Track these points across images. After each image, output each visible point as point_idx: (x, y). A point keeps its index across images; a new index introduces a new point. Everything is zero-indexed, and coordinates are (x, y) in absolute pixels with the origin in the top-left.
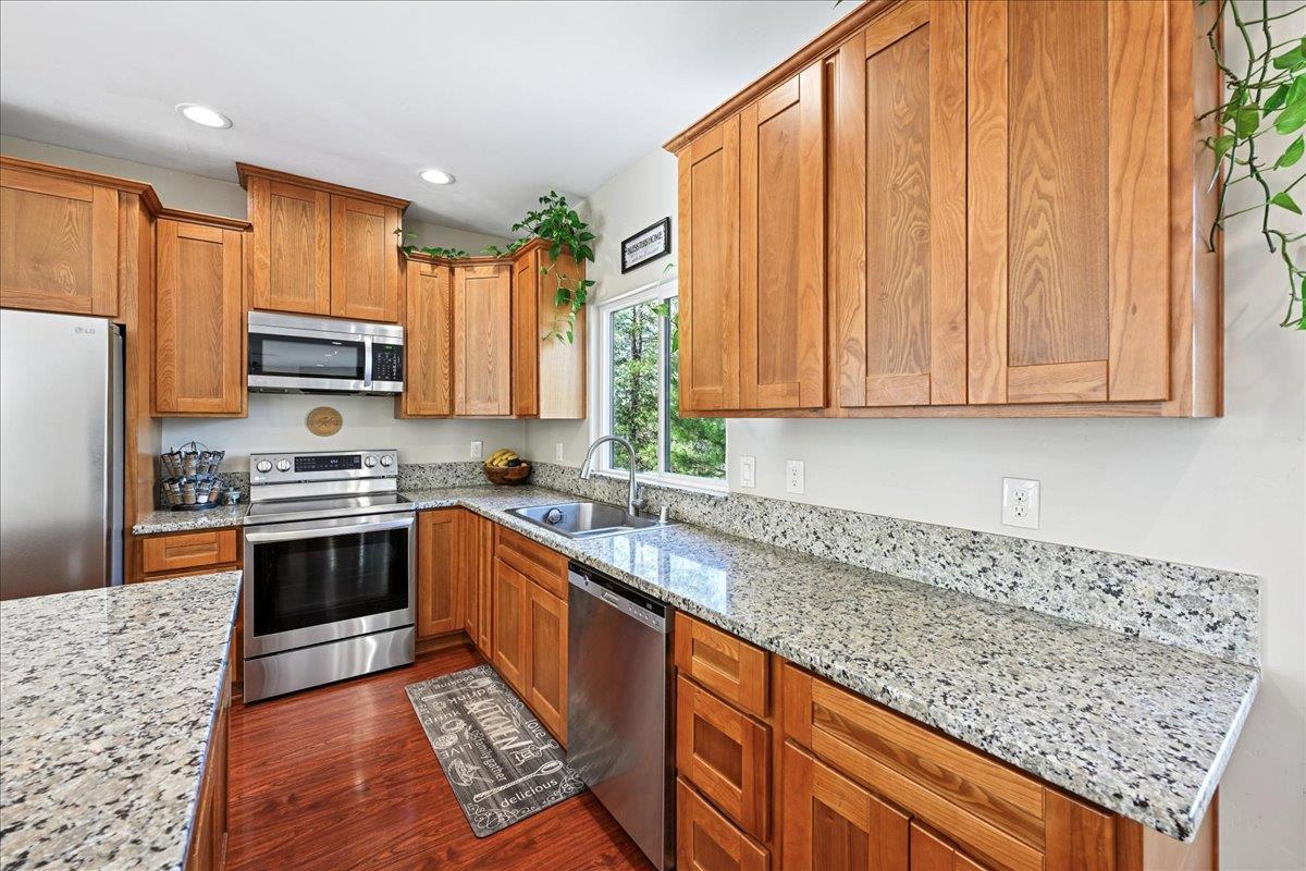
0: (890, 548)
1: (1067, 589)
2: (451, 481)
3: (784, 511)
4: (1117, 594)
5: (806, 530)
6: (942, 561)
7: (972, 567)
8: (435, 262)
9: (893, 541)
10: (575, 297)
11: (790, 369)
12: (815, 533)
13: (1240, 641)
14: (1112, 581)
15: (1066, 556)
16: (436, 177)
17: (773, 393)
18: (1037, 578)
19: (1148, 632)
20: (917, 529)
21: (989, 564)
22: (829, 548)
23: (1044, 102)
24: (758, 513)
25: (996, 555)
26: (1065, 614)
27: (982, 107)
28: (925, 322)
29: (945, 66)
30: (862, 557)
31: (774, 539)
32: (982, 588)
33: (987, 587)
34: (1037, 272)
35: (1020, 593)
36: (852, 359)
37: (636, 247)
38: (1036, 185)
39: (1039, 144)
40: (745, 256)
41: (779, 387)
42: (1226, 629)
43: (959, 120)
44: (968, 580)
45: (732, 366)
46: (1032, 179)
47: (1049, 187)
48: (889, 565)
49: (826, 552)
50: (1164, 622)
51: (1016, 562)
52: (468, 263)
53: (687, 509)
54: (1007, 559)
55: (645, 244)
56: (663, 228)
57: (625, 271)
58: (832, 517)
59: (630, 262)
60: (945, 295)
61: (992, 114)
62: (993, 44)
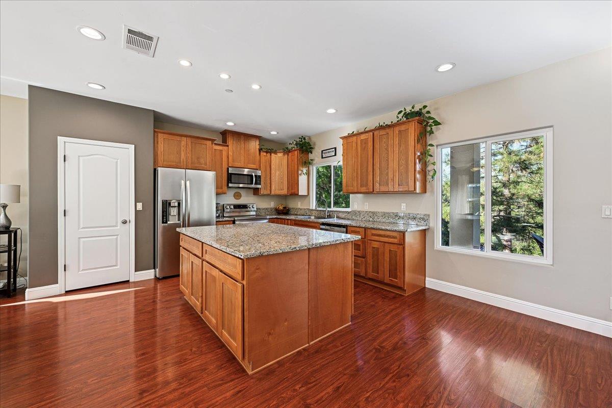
1: (409, 219)
2: (267, 213)
3: (364, 213)
4: (415, 219)
5: (369, 216)
6: (392, 218)
7: (397, 218)
8: (267, 152)
9: (385, 216)
10: (307, 163)
11: (367, 185)
14: (415, 217)
15: (409, 215)
16: (274, 133)
17: (363, 189)
18: (405, 219)
20: (388, 213)
21: (399, 217)
23: (402, 151)
24: (358, 214)
28: (388, 178)
29: (391, 141)
32: (398, 222)
34: (402, 173)
36: (377, 184)
37: (326, 153)
38: (402, 162)
39: (402, 156)
40: (358, 163)
41: (364, 188)
42: (426, 221)
43: (392, 150)
44: (396, 221)
45: (355, 185)
48: (384, 220)
49: (373, 220)
52: (275, 153)
53: (340, 215)
55: (329, 152)
56: (334, 149)
57: (322, 158)
58: (374, 213)
59: (324, 156)
60: (390, 174)
61: (396, 150)
62: (396, 141)
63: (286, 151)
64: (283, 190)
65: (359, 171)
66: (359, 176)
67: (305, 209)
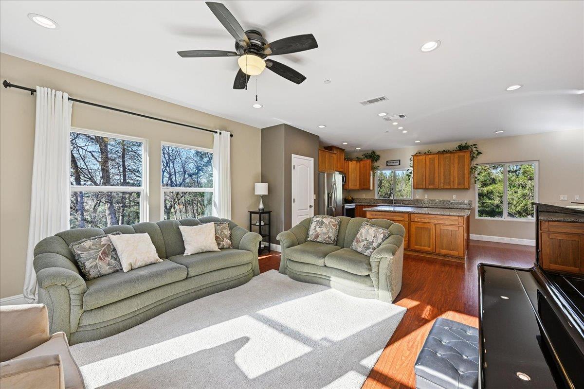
8: (347, 161)
10: (374, 169)
11: (434, 184)
24: (420, 201)
28: (450, 181)
29: (452, 161)
37: (391, 163)
43: (453, 166)
45: (424, 184)
52: (352, 161)
55: (394, 163)
56: (398, 161)
57: (387, 165)
58: (432, 201)
59: (389, 164)
60: (452, 179)
61: (456, 166)
62: (456, 161)
63: (359, 160)
64: (356, 186)
65: (428, 176)
66: (428, 179)
67: (370, 199)
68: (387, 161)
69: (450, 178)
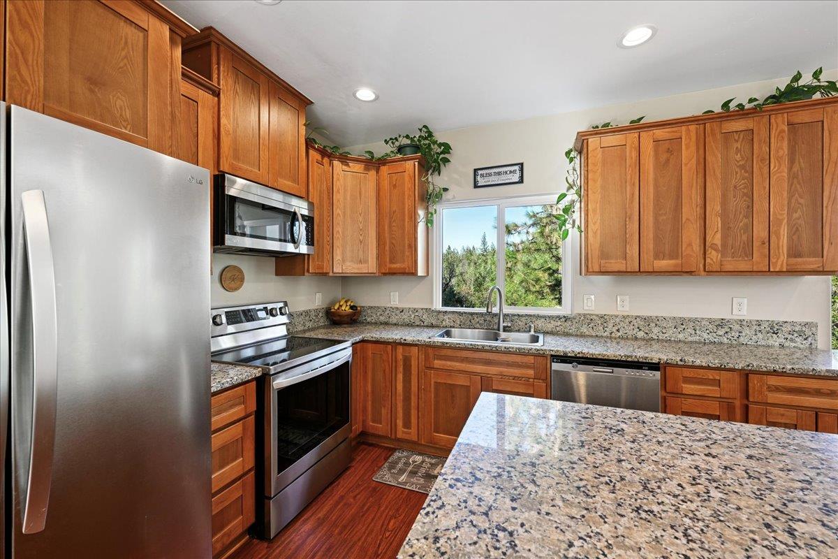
0: (682, 330)
1: (759, 335)
2: (307, 324)
3: (618, 320)
4: (776, 334)
5: (632, 327)
6: (708, 331)
7: (721, 332)
9: (684, 327)
11: (675, 255)
12: (638, 328)
13: (813, 342)
14: (775, 330)
15: (759, 323)
18: (748, 332)
19: (787, 344)
20: (695, 320)
21: (729, 330)
22: (647, 333)
23: (799, 173)
24: (599, 322)
25: (731, 326)
26: (759, 343)
27: (777, 168)
29: (760, 148)
30: (666, 335)
31: (611, 334)
32: (725, 339)
33: (728, 339)
34: (797, 228)
35: (742, 339)
36: (713, 252)
37: (490, 175)
38: (797, 200)
39: (798, 186)
42: (810, 339)
43: (766, 170)
44: (719, 337)
45: (633, 253)
46: (795, 198)
47: (802, 201)
48: (681, 336)
49: (645, 336)
50: (792, 340)
51: (740, 328)
54: (737, 327)
55: (499, 174)
56: (517, 168)
57: (476, 186)
58: (647, 320)
59: (481, 181)
60: (760, 231)
61: (780, 171)
62: (781, 148)
63: (373, 163)
64: (366, 261)
65: (649, 219)
66: (649, 235)
67: (416, 310)
68: (476, 170)
69: (750, 228)
